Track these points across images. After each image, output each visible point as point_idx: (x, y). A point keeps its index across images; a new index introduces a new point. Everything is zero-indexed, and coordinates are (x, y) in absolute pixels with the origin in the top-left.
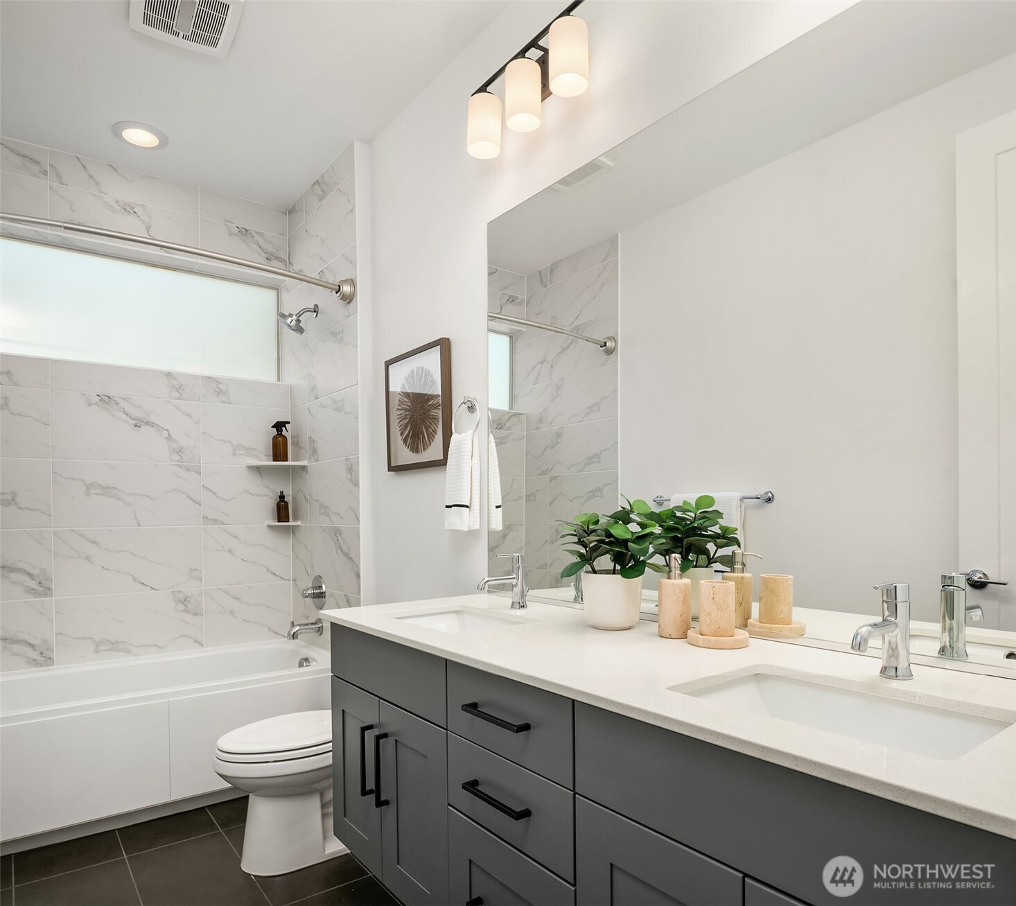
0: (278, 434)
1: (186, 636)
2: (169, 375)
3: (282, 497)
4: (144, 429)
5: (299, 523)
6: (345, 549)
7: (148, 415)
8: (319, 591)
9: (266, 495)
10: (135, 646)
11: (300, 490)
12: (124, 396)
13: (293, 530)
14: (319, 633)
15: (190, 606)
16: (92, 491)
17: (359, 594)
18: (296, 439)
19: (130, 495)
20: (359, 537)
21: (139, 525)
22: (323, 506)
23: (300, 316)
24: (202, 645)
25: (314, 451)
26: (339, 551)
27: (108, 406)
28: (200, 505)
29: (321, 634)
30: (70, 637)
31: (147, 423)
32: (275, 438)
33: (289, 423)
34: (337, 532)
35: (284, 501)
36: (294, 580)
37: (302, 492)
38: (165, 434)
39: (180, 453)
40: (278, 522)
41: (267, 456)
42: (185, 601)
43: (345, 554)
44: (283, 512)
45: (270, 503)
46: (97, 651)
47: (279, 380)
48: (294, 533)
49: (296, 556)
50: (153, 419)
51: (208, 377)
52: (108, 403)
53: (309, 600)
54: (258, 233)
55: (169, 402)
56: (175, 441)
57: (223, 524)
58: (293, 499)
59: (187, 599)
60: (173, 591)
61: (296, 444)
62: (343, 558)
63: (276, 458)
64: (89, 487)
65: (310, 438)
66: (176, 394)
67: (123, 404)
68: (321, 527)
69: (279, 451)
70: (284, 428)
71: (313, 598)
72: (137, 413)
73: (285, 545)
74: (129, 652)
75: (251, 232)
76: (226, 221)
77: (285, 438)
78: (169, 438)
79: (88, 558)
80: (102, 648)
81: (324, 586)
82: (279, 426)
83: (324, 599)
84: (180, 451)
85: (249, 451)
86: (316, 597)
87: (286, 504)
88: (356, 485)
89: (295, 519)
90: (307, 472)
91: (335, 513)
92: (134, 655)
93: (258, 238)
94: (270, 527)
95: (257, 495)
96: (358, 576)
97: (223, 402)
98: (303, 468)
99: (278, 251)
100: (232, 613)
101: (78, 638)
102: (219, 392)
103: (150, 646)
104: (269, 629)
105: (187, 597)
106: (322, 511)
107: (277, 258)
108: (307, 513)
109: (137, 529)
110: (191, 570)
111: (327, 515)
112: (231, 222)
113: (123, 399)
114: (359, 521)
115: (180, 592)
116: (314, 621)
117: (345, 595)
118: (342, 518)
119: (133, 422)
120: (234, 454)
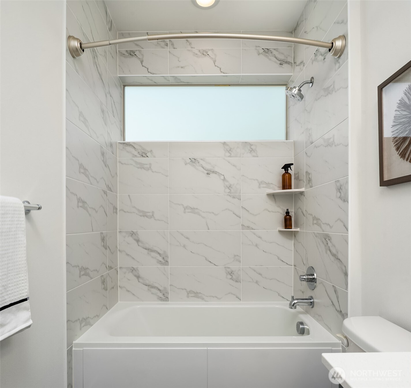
0: (285, 172)
1: (232, 294)
2: (224, 143)
3: (288, 213)
4: (212, 175)
5: (298, 229)
6: (334, 251)
7: (214, 167)
8: (311, 277)
9: (278, 212)
10: (206, 296)
11: (299, 208)
12: (202, 158)
13: (294, 234)
14: (311, 306)
15: (234, 277)
16: (187, 210)
17: (347, 288)
18: (297, 175)
19: (204, 212)
20: (347, 243)
21: (209, 229)
22: (315, 218)
23: (301, 87)
24: (241, 300)
25: (310, 180)
26: (329, 252)
27: (194, 164)
28: (240, 218)
29: (312, 307)
30: (176, 287)
31: (213, 172)
32: (284, 176)
33: (292, 164)
34: (327, 238)
35: (289, 215)
36: (295, 266)
37: (301, 209)
38: (222, 177)
39: (230, 188)
40: (285, 229)
41: (279, 187)
42: (231, 273)
43: (334, 255)
44: (288, 222)
45: (280, 216)
46: (188, 297)
47: (287, 139)
48: (295, 236)
49: (296, 251)
50: (216, 169)
51: (246, 142)
52: (194, 163)
53: (305, 283)
54: (275, 49)
55: (224, 159)
56: (227, 181)
57: (253, 229)
58: (295, 214)
59: (233, 272)
60: (225, 267)
61: (297, 178)
62: (332, 258)
63: (284, 188)
64: (185, 208)
65: (307, 172)
66: (228, 154)
67: (201, 162)
68: (314, 233)
69: (286, 183)
70: (289, 168)
71: (307, 281)
72: (208, 167)
73: (290, 244)
74: (203, 299)
75: (271, 50)
76: (256, 47)
77: (290, 174)
78: (224, 179)
79: (184, 246)
80: (190, 295)
81: (315, 275)
82: (286, 167)
83: (315, 284)
84: (229, 187)
85: (268, 185)
86: (310, 281)
87: (290, 217)
88: (345, 200)
89: (296, 226)
90: (304, 196)
91: (326, 224)
92: (205, 301)
93: (275, 52)
94: (280, 231)
95: (273, 212)
96: (346, 274)
97: (254, 156)
98: (302, 193)
99: (287, 58)
100: (257, 282)
101: (179, 289)
102: (252, 151)
103: (213, 297)
104: (279, 295)
105: (232, 271)
106: (315, 222)
107: (286, 62)
108: (304, 223)
109: (208, 232)
110: (235, 256)
111: (319, 225)
112: (259, 47)
113: (202, 159)
114: (347, 230)
115: (229, 268)
116: (307, 298)
117: (333, 286)
118: (331, 227)
119: (206, 172)
120: (259, 187)
